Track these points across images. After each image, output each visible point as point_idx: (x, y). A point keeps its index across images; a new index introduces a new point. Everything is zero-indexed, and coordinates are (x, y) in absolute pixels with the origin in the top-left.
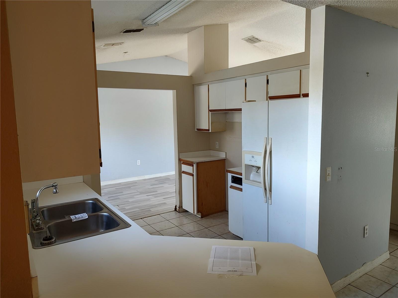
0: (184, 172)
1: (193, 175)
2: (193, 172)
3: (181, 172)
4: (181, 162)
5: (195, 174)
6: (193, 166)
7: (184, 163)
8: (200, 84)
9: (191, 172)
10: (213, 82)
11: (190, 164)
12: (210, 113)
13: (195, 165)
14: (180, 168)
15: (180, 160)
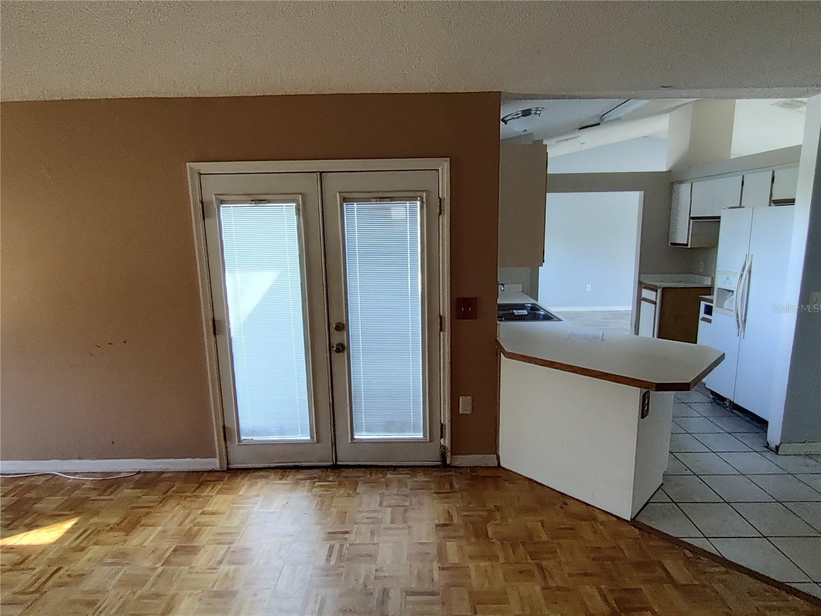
0: (645, 299)
1: (655, 303)
2: (656, 299)
3: (640, 299)
4: (641, 285)
5: (658, 302)
6: (657, 291)
7: (645, 288)
8: (681, 182)
9: (654, 299)
10: (699, 179)
11: (654, 289)
12: (692, 221)
13: (659, 291)
14: (640, 293)
15: (640, 283)
